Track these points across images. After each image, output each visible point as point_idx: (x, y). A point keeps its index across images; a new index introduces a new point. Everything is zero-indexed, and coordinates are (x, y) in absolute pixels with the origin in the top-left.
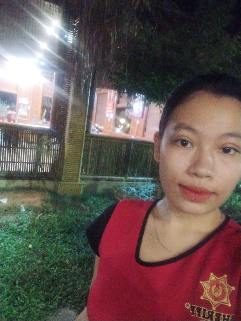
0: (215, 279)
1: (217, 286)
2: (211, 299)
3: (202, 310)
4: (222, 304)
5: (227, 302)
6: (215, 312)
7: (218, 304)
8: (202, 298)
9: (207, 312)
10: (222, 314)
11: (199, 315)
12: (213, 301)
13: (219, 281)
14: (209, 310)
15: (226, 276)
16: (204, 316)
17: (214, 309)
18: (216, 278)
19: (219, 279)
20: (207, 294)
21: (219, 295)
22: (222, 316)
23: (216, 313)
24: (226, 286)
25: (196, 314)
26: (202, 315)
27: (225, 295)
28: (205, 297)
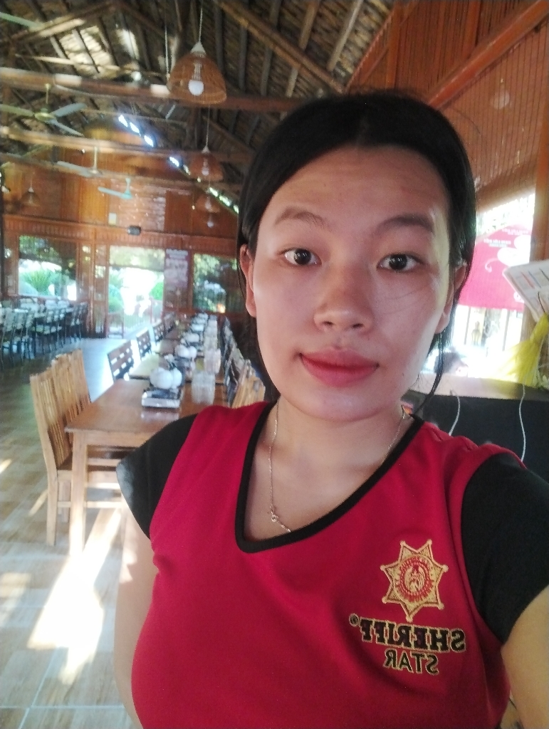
0: (410, 553)
1: (416, 568)
2: (401, 599)
3: (387, 627)
4: (426, 605)
5: (433, 599)
6: (413, 627)
7: (418, 607)
8: (384, 600)
9: (396, 629)
10: (428, 628)
11: (382, 639)
12: (407, 602)
13: (418, 558)
14: (400, 625)
15: (430, 542)
16: (391, 641)
17: (409, 619)
18: (410, 550)
19: (417, 551)
20: (396, 590)
21: (420, 587)
22: (428, 632)
23: (415, 628)
24: (432, 565)
25: (374, 637)
26: (386, 639)
27: (432, 586)
28: (390, 597)
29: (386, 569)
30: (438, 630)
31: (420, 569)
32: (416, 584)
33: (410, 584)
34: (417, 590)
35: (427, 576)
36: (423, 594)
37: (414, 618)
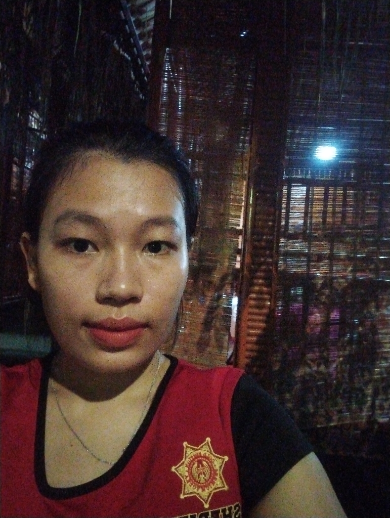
0: (192, 451)
1: (200, 462)
4: (216, 491)
6: (210, 512)
8: (182, 497)
12: (200, 492)
13: (200, 453)
14: (200, 514)
15: (208, 439)
18: (193, 449)
19: (198, 448)
20: (188, 485)
21: (207, 476)
24: (213, 458)
27: (217, 475)
28: (186, 493)
29: (176, 469)
30: (227, 507)
31: (204, 463)
32: (204, 476)
33: (199, 477)
34: (205, 480)
35: (211, 468)
36: (211, 482)
37: (210, 504)
